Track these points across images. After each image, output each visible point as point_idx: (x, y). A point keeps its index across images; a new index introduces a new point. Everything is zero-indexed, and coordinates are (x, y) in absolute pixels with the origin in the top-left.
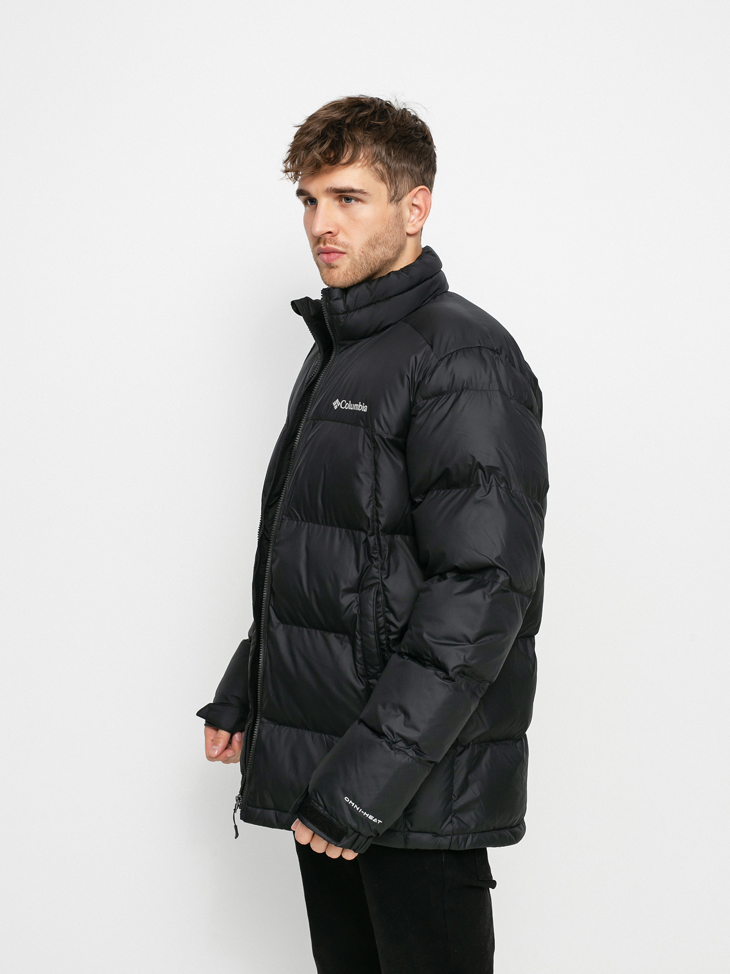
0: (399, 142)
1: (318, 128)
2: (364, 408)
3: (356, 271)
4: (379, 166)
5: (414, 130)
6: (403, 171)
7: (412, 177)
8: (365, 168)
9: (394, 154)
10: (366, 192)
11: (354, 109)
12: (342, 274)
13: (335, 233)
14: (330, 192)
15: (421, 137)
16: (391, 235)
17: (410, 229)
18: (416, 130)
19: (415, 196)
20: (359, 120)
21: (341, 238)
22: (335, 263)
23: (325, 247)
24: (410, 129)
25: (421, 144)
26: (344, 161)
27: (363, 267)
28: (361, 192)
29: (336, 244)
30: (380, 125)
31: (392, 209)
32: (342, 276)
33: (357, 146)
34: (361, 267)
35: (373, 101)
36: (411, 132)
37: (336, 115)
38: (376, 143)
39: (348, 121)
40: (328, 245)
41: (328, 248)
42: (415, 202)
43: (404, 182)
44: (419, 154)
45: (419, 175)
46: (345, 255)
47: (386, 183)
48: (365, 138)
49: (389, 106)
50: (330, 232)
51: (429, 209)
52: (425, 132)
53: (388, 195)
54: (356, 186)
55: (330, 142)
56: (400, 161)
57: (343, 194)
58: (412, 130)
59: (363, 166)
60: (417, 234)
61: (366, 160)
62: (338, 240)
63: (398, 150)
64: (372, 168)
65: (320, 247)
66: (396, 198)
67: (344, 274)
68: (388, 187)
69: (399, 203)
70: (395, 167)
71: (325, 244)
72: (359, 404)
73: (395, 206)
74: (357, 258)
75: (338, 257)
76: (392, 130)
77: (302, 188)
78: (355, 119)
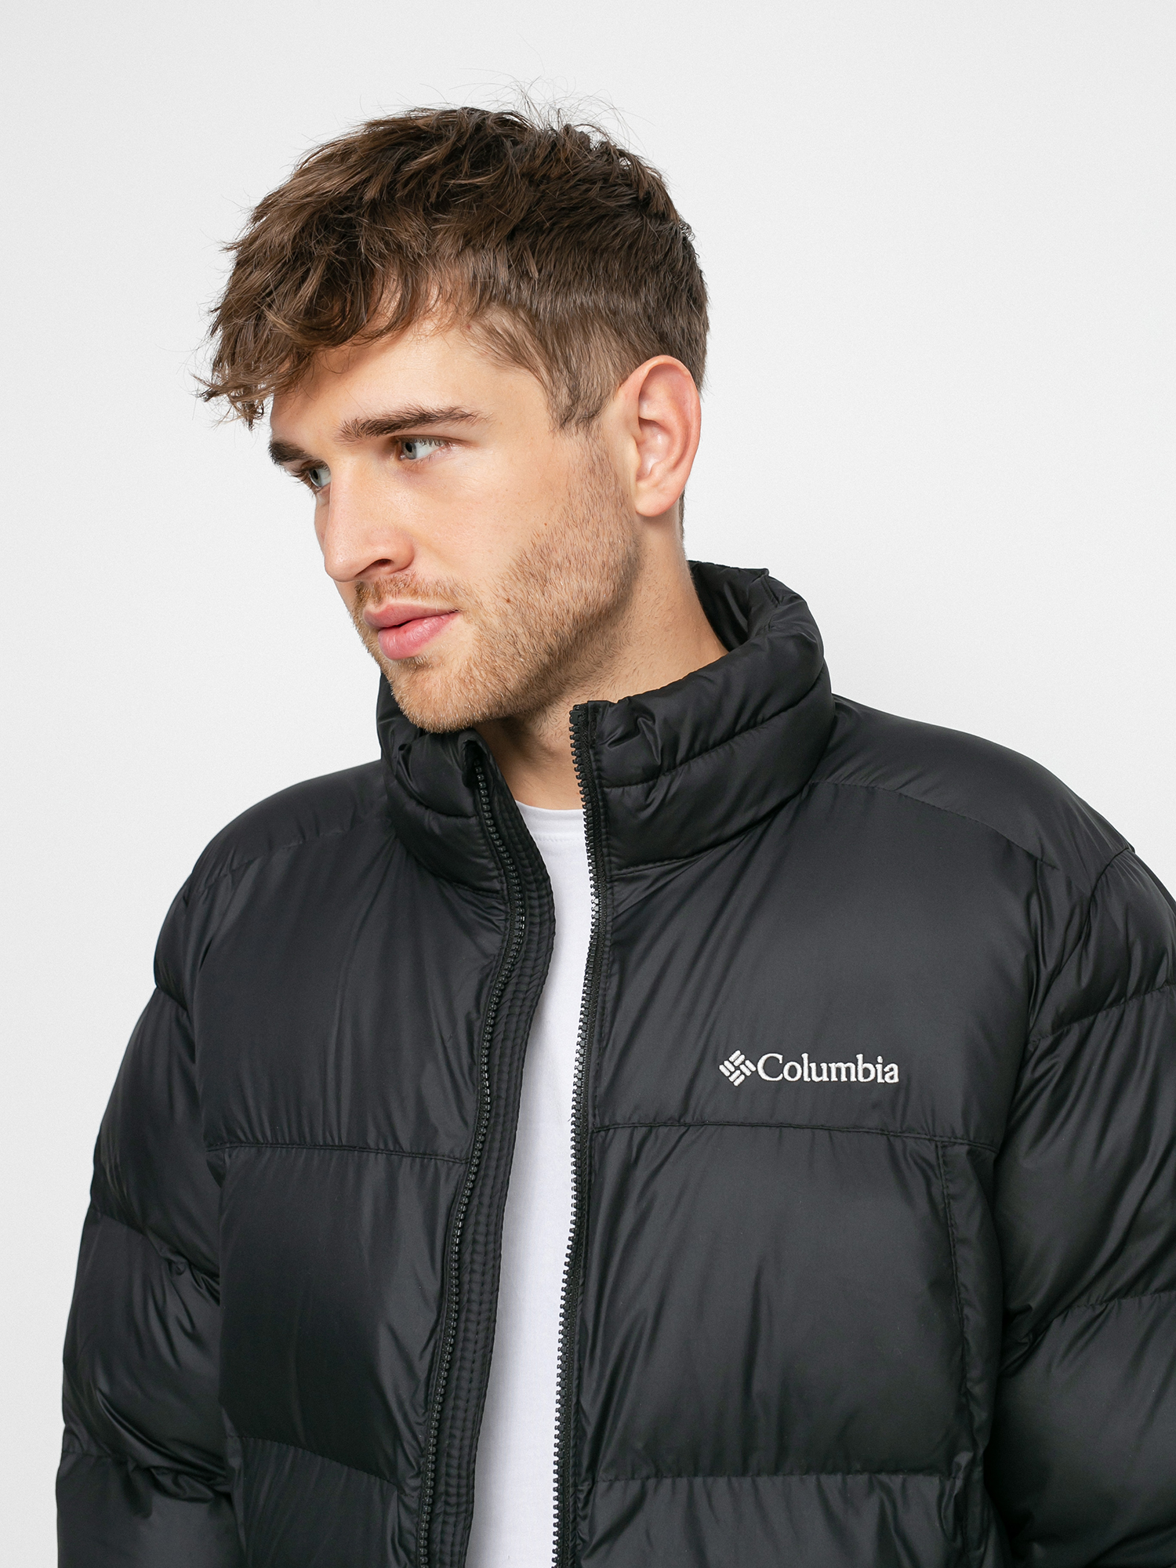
0: (551, 230)
1: (282, 234)
2: (891, 1074)
3: (499, 662)
4: (500, 319)
5: (599, 185)
6: (585, 319)
7: (620, 335)
8: (454, 333)
9: (540, 271)
10: (467, 411)
11: (389, 153)
12: (456, 682)
13: (400, 561)
14: (358, 435)
15: (626, 201)
16: (588, 533)
17: (648, 502)
18: (606, 180)
19: (642, 395)
20: (406, 185)
21: (425, 569)
22: (426, 652)
23: (383, 607)
24: (583, 181)
25: (631, 222)
26: (382, 322)
27: (519, 646)
28: (452, 415)
29: (415, 593)
30: (478, 187)
31: (572, 447)
32: (456, 686)
33: (412, 268)
34: (512, 650)
35: (448, 121)
36: (588, 190)
37: (334, 183)
38: (473, 247)
39: (371, 193)
40: (391, 601)
41: (392, 608)
42: (648, 412)
43: (597, 355)
44: (629, 255)
45: (645, 321)
46: (458, 621)
47: (533, 370)
48: (435, 233)
49: (508, 127)
50: (383, 562)
51: (694, 425)
52: (639, 182)
53: (549, 406)
54: (432, 402)
55: (319, 271)
56: (565, 287)
57: (397, 433)
58: (595, 183)
59: (442, 330)
60: (669, 518)
61: (452, 308)
62: (419, 578)
63: (552, 256)
64: (477, 330)
65: (368, 614)
66: (580, 411)
67: (463, 681)
68: (542, 382)
69: (595, 424)
70: (553, 312)
71: (380, 599)
72: (856, 1063)
73: (582, 435)
74: (495, 621)
75: (434, 631)
76: (522, 199)
77: (280, 437)
78: (394, 182)
